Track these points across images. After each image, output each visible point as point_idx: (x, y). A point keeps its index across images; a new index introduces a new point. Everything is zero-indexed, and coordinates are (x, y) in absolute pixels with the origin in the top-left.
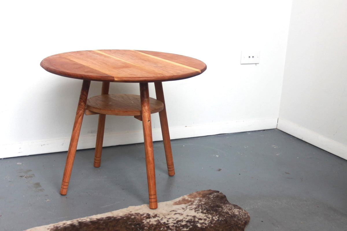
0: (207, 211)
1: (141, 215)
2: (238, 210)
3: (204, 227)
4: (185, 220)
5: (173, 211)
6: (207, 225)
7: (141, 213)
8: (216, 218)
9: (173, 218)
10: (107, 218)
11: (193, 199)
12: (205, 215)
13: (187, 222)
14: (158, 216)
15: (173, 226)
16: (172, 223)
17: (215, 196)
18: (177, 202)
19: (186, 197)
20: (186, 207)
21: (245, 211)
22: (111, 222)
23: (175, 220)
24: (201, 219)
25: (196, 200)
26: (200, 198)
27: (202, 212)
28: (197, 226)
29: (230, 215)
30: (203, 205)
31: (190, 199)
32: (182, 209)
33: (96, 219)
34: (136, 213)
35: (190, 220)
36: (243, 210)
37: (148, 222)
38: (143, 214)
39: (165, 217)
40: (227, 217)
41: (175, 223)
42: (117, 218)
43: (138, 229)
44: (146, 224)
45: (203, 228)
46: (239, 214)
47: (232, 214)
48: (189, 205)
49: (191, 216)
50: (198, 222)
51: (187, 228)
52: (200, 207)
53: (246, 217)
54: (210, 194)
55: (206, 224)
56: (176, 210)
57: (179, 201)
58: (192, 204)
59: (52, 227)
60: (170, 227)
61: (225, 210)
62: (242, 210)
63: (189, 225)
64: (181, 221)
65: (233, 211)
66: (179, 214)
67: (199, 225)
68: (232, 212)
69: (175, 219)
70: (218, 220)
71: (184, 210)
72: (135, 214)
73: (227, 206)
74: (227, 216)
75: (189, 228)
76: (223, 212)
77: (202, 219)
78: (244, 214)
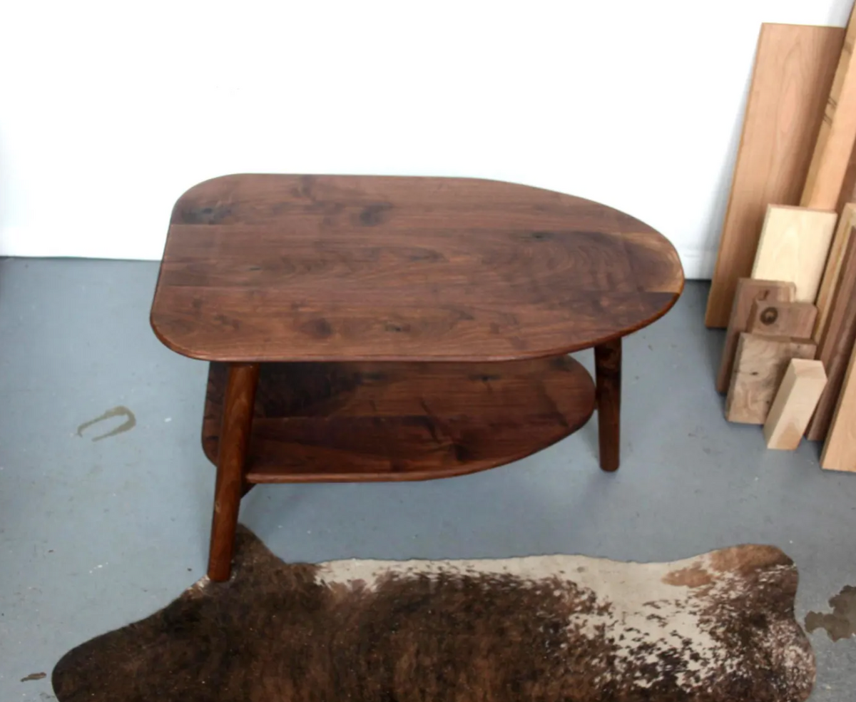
0: (728, 630)
1: (579, 594)
2: (800, 651)
3: (688, 690)
4: (659, 649)
5: (652, 604)
6: (700, 684)
7: (581, 587)
8: (731, 666)
9: (639, 632)
10: (503, 580)
11: (717, 574)
12: (713, 643)
13: (663, 656)
14: (610, 610)
15: (624, 660)
16: (628, 647)
17: (772, 581)
18: (677, 572)
19: (706, 562)
20: (686, 602)
21: (814, 661)
22: (505, 594)
23: (639, 640)
24: (695, 657)
25: (723, 580)
26: (736, 575)
27: (712, 633)
28: (676, 678)
29: (770, 664)
30: (727, 606)
31: (710, 571)
32: (673, 602)
33: (480, 573)
34: (569, 583)
35: (671, 653)
36: (811, 657)
37: (577, 627)
38: (583, 593)
39: (623, 621)
40: (760, 668)
41: (632, 652)
42: (522, 587)
43: (547, 642)
44: (571, 631)
45: (685, 692)
46: (793, 668)
47: (776, 665)
48: (697, 596)
49: (680, 637)
50: (686, 663)
51: (649, 681)
52: (718, 611)
53: (804, 685)
54: (766, 567)
55: (697, 680)
56: (660, 604)
57: (684, 570)
58: (705, 593)
59: (382, 572)
60: (617, 662)
61: (768, 641)
62: (808, 657)
63: (659, 669)
64: (650, 650)
65: (786, 652)
66: (659, 618)
67: (680, 679)
68: (780, 657)
69: (640, 636)
70: (734, 674)
71: (676, 609)
72: (565, 585)
73: (783, 627)
74: (763, 666)
75: (654, 680)
76: (760, 649)
77: (700, 658)
78: (805, 673)
